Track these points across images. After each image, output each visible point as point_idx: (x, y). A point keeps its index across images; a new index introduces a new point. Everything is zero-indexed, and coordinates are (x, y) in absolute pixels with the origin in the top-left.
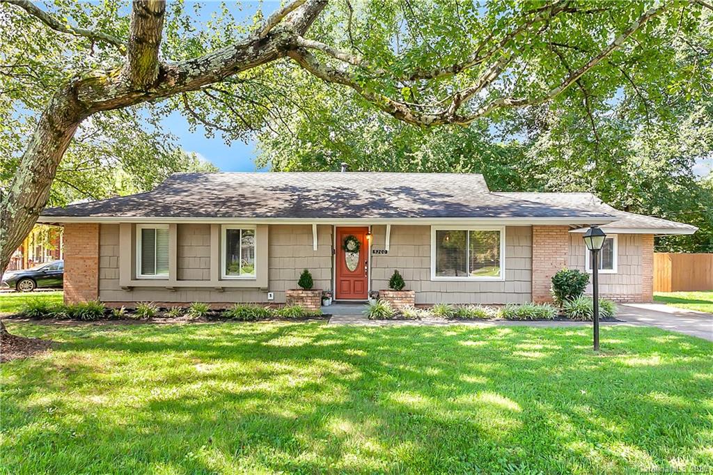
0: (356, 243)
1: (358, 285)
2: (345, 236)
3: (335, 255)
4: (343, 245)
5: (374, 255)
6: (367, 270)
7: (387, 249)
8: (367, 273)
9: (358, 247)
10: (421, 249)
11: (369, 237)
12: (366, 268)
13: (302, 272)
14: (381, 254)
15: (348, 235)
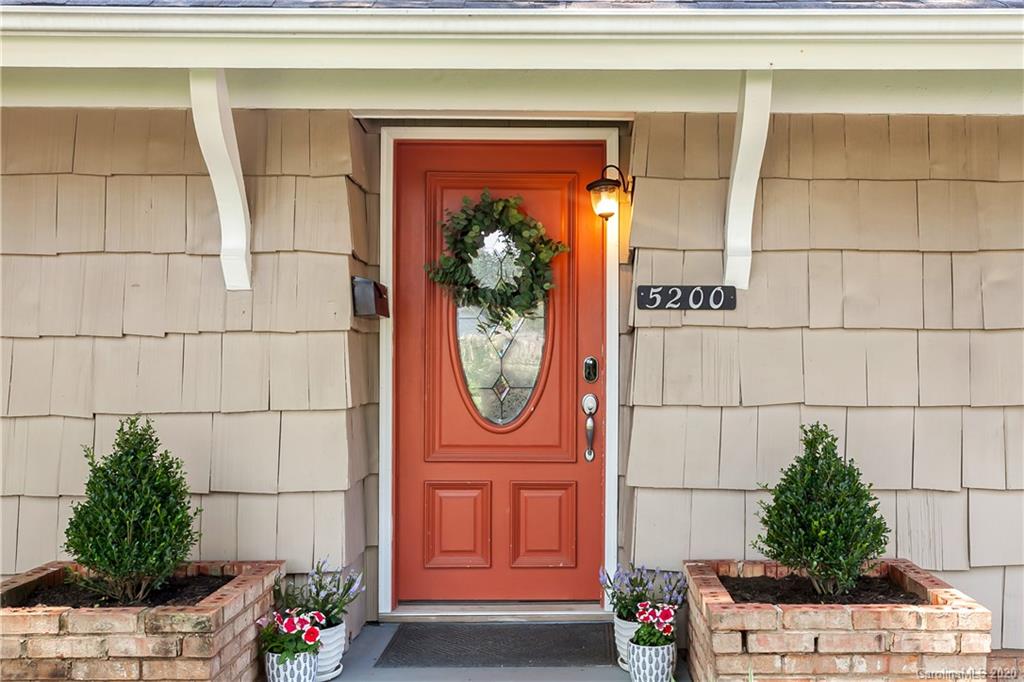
0: (530, 248)
1: (541, 506)
2: (454, 204)
3: (386, 326)
4: (445, 255)
5: (641, 318)
6: (598, 414)
7: (737, 274)
8: (595, 439)
9: (536, 272)
10: (963, 282)
11: (606, 202)
12: (589, 402)
13: (107, 449)
14: (696, 316)
15: (474, 197)
